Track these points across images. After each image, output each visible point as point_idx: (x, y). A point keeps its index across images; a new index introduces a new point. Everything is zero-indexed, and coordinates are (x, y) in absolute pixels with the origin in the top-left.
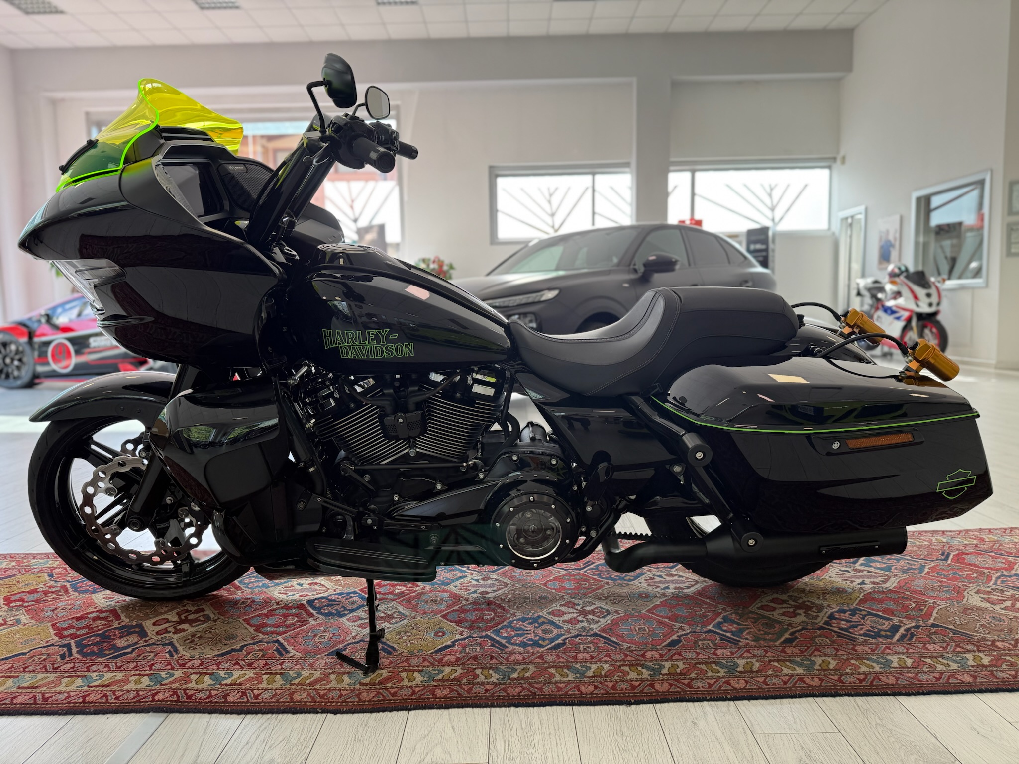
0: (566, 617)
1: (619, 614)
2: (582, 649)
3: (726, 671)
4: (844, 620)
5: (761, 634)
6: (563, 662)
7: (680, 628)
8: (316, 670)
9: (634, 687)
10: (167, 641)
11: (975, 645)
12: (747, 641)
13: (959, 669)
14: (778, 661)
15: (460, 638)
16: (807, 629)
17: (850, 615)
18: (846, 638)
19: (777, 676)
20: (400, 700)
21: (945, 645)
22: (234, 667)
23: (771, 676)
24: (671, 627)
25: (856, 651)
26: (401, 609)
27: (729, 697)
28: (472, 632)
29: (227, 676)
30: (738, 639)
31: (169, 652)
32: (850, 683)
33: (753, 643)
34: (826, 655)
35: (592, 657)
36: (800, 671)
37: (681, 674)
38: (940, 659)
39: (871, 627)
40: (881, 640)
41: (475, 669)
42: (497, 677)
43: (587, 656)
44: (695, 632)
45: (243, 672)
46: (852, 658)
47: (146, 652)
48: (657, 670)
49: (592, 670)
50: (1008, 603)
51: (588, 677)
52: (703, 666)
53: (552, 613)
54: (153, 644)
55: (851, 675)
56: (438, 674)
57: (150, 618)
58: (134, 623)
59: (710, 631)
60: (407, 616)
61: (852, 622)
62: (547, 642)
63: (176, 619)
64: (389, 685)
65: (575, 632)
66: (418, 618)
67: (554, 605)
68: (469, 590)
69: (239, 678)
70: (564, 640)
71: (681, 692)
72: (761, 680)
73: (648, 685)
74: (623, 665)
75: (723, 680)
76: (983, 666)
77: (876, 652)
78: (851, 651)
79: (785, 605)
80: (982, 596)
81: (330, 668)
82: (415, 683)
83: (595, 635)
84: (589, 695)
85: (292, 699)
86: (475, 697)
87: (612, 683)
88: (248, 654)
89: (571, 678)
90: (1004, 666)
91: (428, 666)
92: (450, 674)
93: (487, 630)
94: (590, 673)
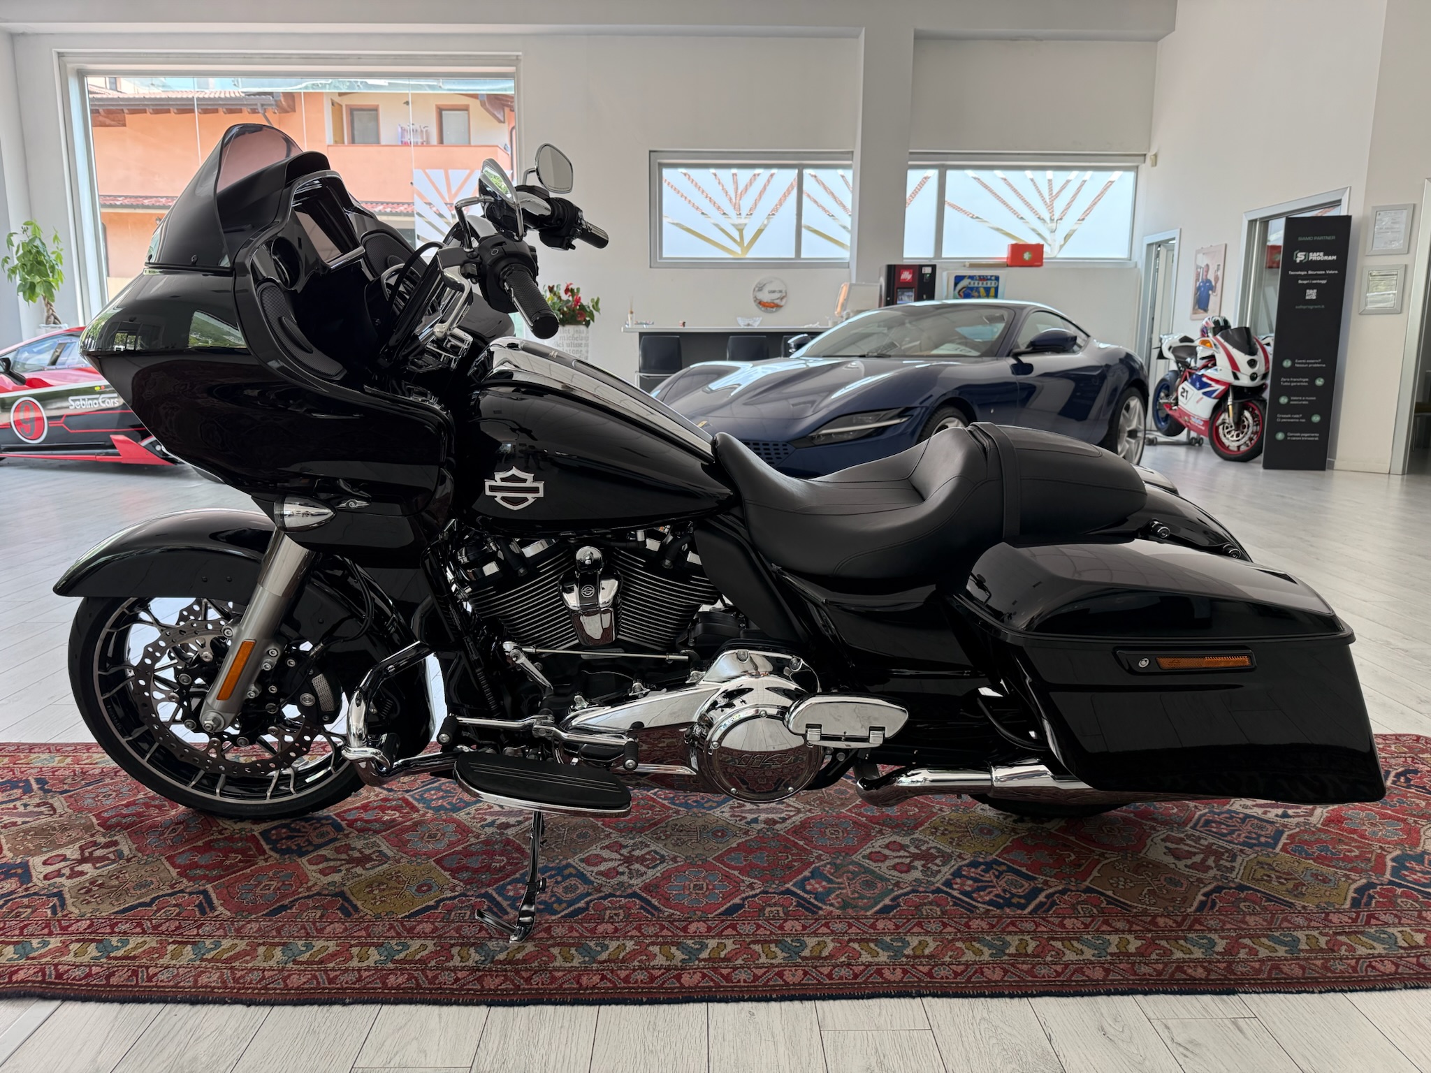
0: (603, 867)
1: (676, 862)
2: (607, 917)
3: (786, 955)
4: (972, 878)
5: (854, 899)
6: (574, 938)
7: (751, 886)
8: (242, 938)
9: (652, 979)
10: (55, 890)
11: (1128, 921)
12: (831, 908)
13: (1093, 959)
14: (860, 941)
15: (449, 895)
16: (917, 892)
17: (982, 871)
18: (963, 907)
19: (849, 965)
20: (338, 989)
21: (1089, 919)
22: (135, 931)
23: (842, 965)
24: (737, 883)
25: (969, 927)
26: (384, 848)
27: (774, 996)
28: (468, 887)
29: (120, 944)
30: (820, 905)
31: (54, 909)
32: (942, 978)
33: (837, 912)
34: (927, 933)
35: (616, 930)
36: (883, 957)
37: (725, 959)
38: (1075, 943)
39: (1004, 891)
40: (1008, 910)
41: (452, 945)
42: (477, 957)
43: (610, 928)
44: (767, 892)
45: (143, 939)
46: (958, 940)
47: (22, 907)
48: (695, 952)
49: (608, 952)
50: (1198, 859)
51: (600, 962)
52: (757, 948)
53: (586, 861)
54: (35, 894)
55: (948, 965)
56: (401, 951)
57: (43, 852)
58: (19, 861)
59: (788, 891)
60: (389, 858)
61: (982, 881)
62: (564, 905)
63: (77, 855)
64: (331, 965)
65: (607, 890)
66: (404, 861)
67: (594, 847)
68: (486, 820)
69: (135, 948)
70: (588, 903)
71: (712, 987)
72: (826, 970)
73: (674, 977)
74: (653, 944)
75: (777, 969)
76: (1128, 955)
77: (995, 930)
78: (963, 928)
79: (902, 853)
80: (1169, 844)
81: (261, 936)
82: (365, 964)
83: (634, 895)
84: (592, 989)
85: (196, 981)
86: (438, 989)
87: (628, 972)
88: (158, 910)
89: (575, 963)
90: (1154, 956)
91: (393, 938)
92: (417, 951)
93: (489, 885)
94: (604, 956)
